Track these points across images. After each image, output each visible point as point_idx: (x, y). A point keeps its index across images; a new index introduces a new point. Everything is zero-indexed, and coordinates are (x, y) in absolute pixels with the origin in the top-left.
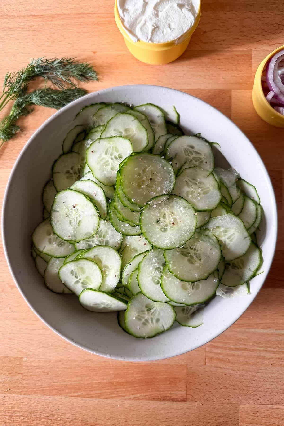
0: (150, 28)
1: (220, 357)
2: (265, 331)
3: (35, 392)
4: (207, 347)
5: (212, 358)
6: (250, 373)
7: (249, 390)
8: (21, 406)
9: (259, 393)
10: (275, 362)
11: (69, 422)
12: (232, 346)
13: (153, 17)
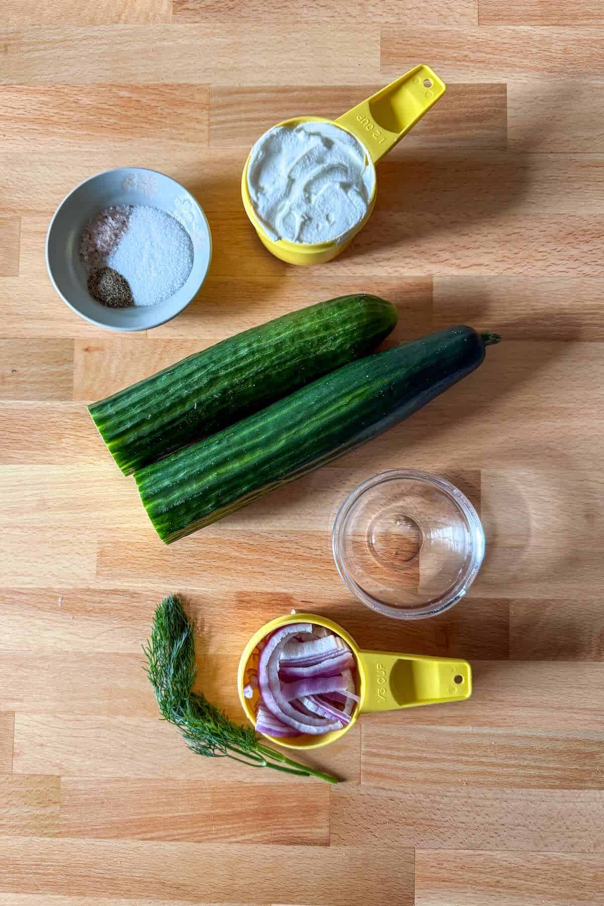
0: (297, 220)
1: (384, 771)
2: (455, 729)
3: (81, 833)
4: (362, 756)
5: (370, 774)
6: (432, 798)
7: (431, 825)
8: (57, 857)
9: (446, 830)
10: (471, 778)
11: (137, 881)
12: (402, 754)
13: (303, 203)
